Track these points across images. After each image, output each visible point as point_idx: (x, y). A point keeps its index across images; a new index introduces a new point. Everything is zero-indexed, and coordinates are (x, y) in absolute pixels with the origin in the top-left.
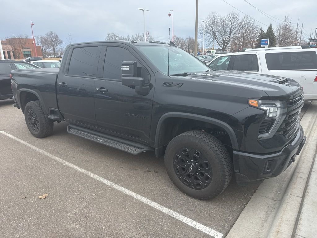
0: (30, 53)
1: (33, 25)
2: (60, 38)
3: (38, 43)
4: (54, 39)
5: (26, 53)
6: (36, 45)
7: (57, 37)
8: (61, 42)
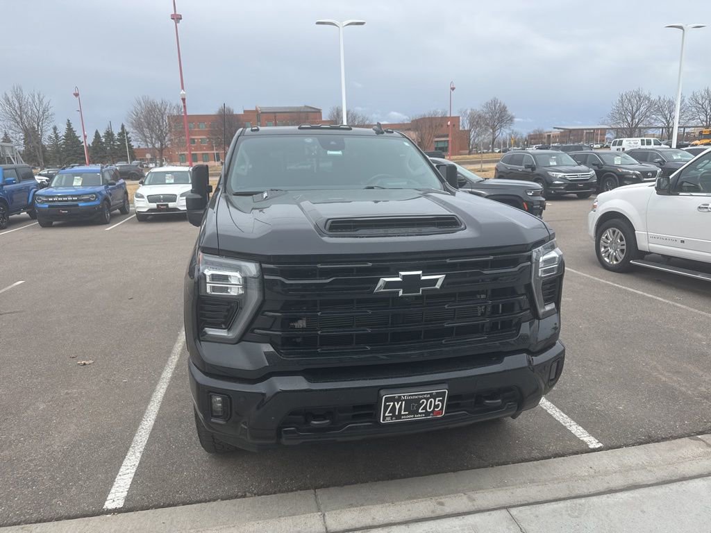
0: (446, 145)
1: (453, 89)
2: (510, 111)
3: (465, 125)
4: (498, 115)
5: (441, 145)
6: (461, 128)
7: (503, 110)
8: (511, 119)
